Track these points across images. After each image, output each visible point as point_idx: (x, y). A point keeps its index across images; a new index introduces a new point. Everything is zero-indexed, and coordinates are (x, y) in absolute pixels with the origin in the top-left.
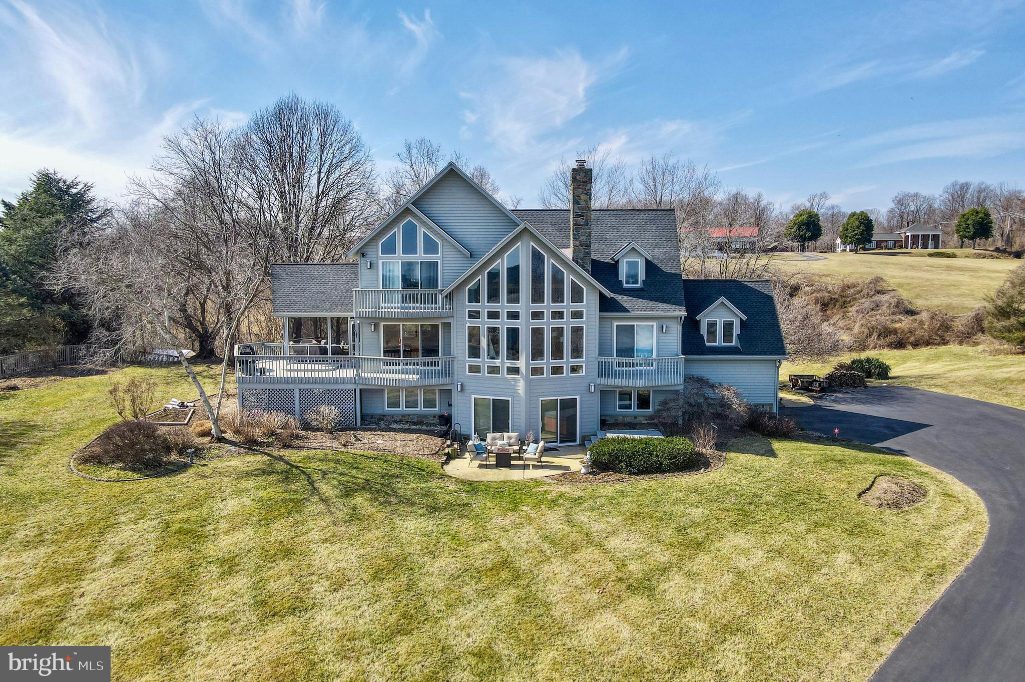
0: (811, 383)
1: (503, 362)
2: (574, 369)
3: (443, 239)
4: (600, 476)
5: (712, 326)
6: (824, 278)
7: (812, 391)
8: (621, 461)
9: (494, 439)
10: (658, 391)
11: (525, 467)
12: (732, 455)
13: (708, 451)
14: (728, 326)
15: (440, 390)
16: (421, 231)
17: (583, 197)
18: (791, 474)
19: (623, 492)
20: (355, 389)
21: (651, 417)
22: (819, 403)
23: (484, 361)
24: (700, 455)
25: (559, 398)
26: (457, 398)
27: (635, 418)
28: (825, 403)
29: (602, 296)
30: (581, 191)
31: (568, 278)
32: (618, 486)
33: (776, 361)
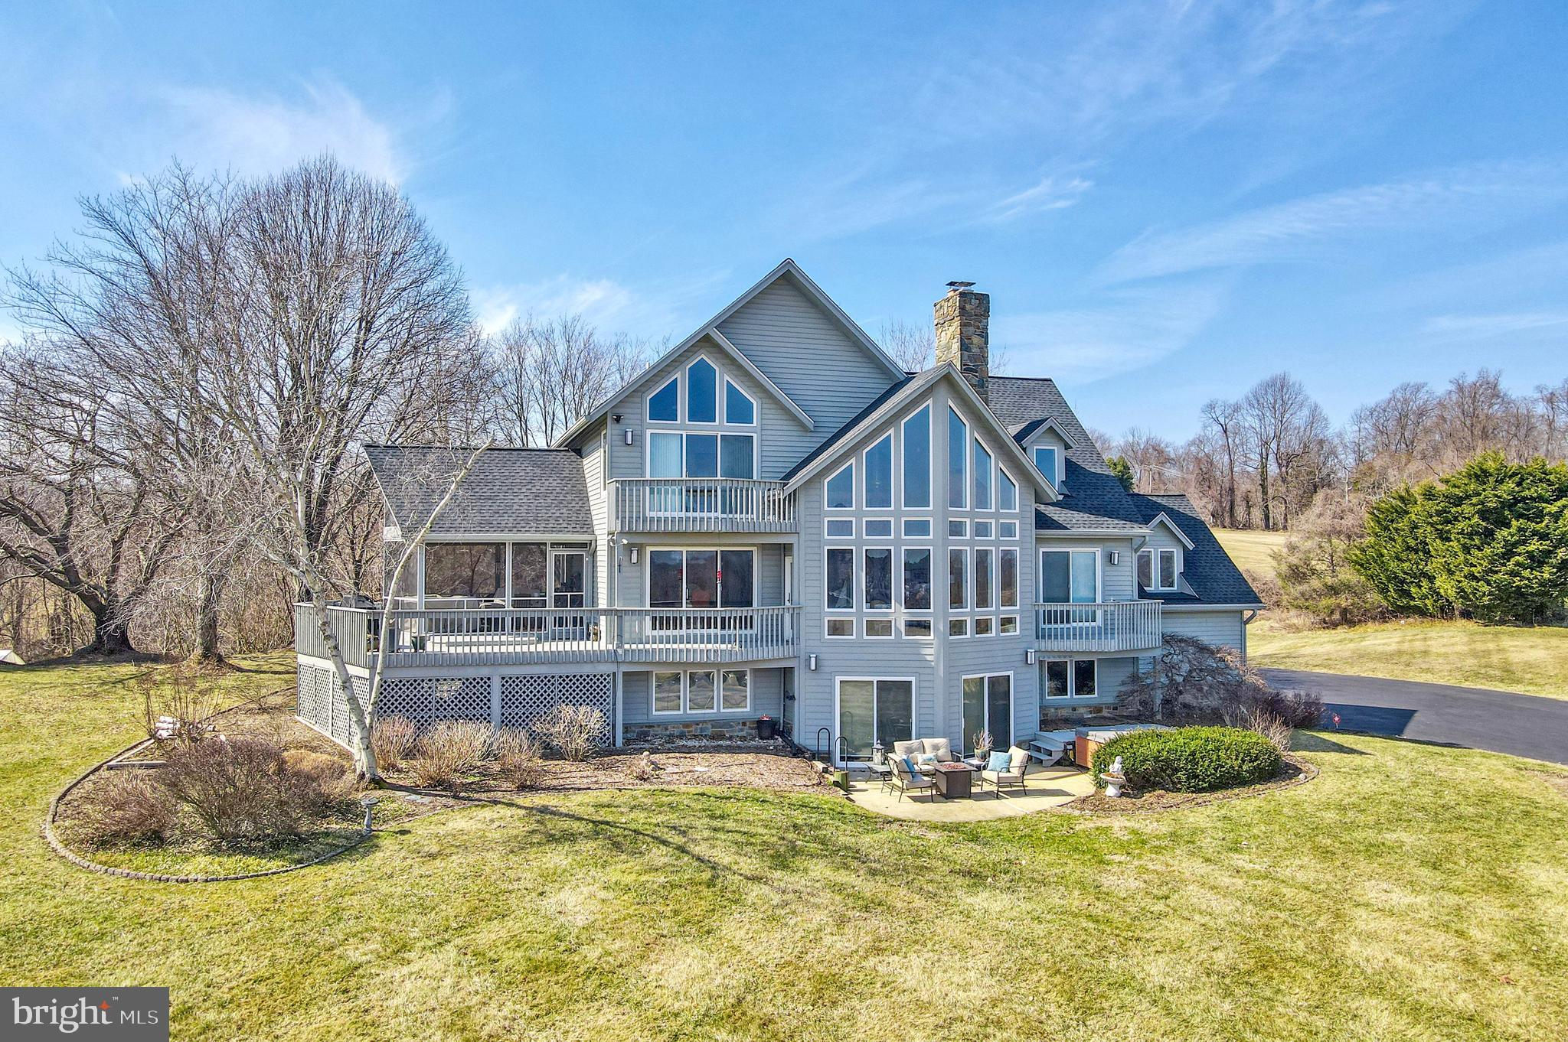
1: (897, 612)
2: (1007, 622)
3: (763, 398)
4: (1147, 799)
5: (1144, 560)
8: (1177, 770)
14: (1167, 559)
15: (755, 671)
16: (723, 380)
17: (976, 340)
20: (614, 674)
21: (1100, 707)
23: (859, 612)
25: (987, 675)
26: (804, 685)
27: (1074, 709)
30: (972, 329)
31: (996, 466)
33: (1241, 612)
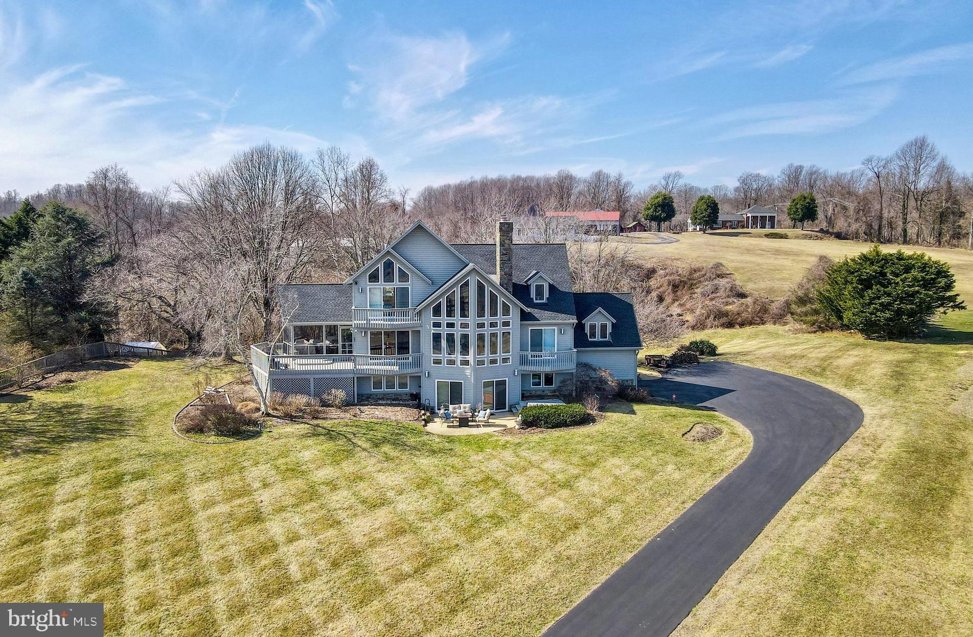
0: (660, 362)
1: (458, 357)
2: (504, 360)
3: (413, 272)
4: (528, 430)
5: (593, 327)
7: (661, 367)
8: (541, 420)
9: (454, 408)
10: (559, 374)
11: (478, 426)
12: (609, 414)
13: (594, 412)
14: (604, 327)
15: (411, 377)
16: (397, 266)
17: (507, 242)
18: (645, 424)
19: (545, 439)
20: (353, 377)
21: (554, 391)
22: (665, 376)
23: (444, 356)
24: (589, 415)
25: (495, 380)
26: (424, 382)
27: (543, 391)
28: (669, 377)
29: (522, 311)
30: (505, 237)
31: (500, 300)
32: (541, 436)
33: (635, 351)
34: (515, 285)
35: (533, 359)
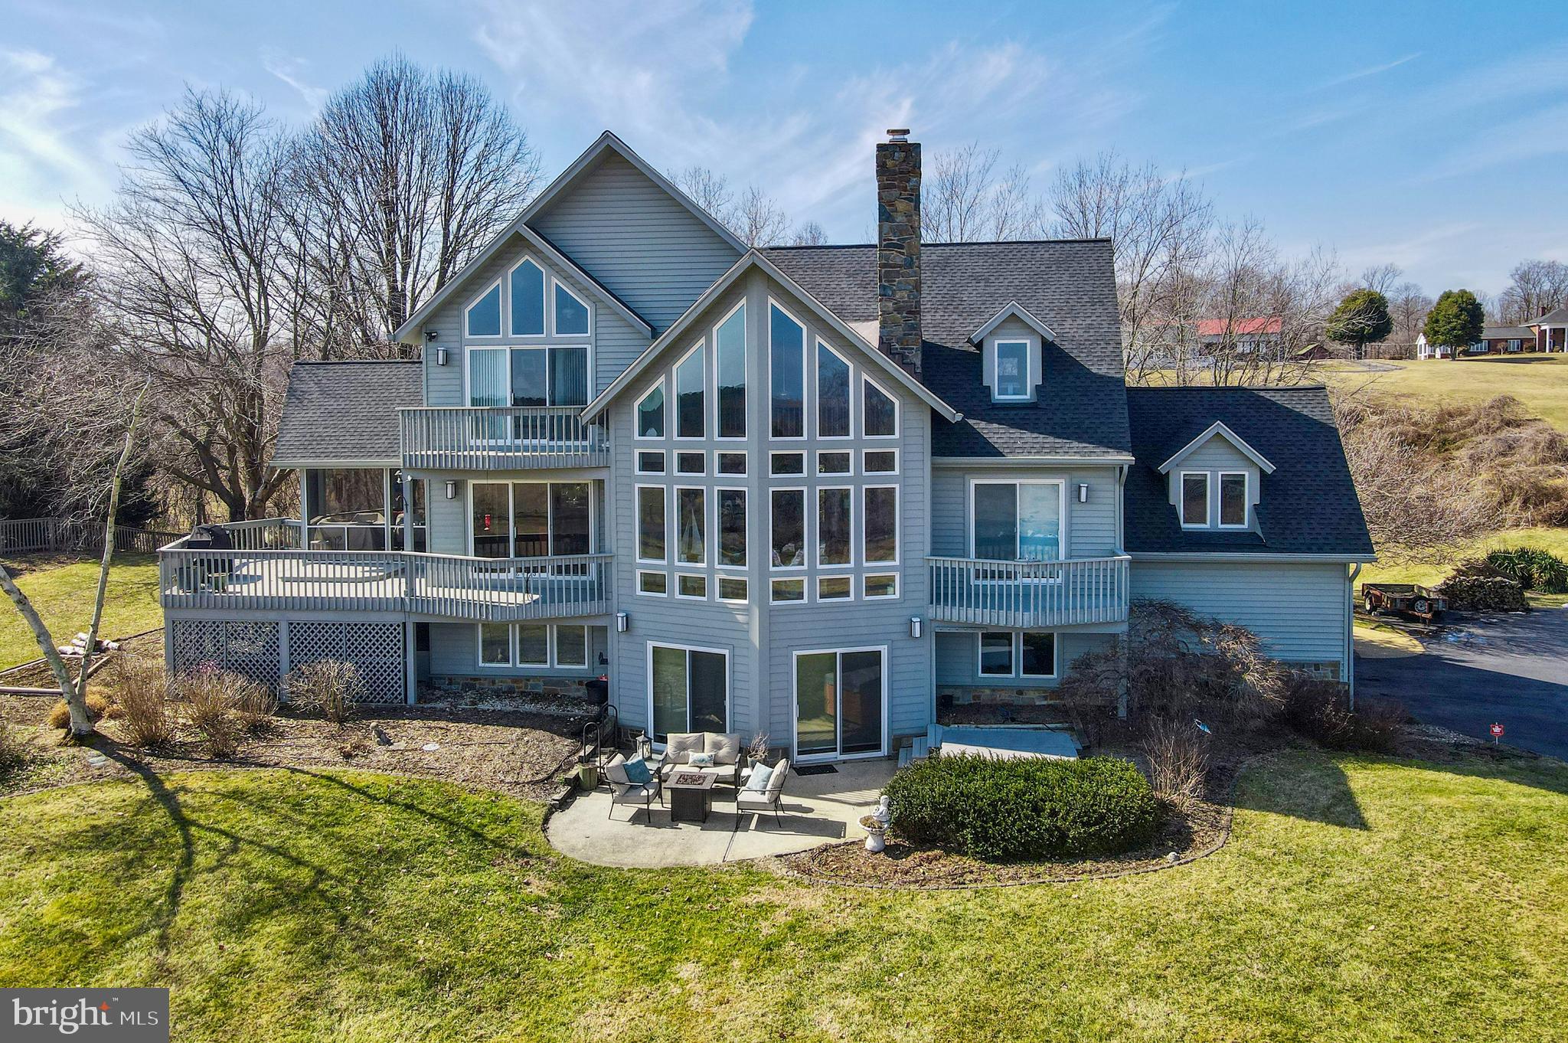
0: (1411, 604)
1: (713, 567)
2: (878, 586)
3: (596, 302)
4: (906, 863)
5: (1195, 490)
6: (1403, 400)
7: (1416, 619)
8: (963, 826)
9: (682, 747)
10: (1071, 636)
11: (738, 823)
12: (1249, 814)
13: (1185, 796)
14: (1232, 488)
16: (551, 283)
17: (902, 205)
18: (1412, 879)
20: (404, 624)
21: (1055, 693)
22: (1435, 650)
23: (673, 564)
24: (1165, 807)
25: (839, 651)
26: (617, 647)
27: (1020, 693)
28: (1449, 650)
29: (936, 418)
30: (896, 192)
31: (858, 380)
32: (948, 899)
33: (1345, 566)
34: (930, 351)
35: (980, 582)
